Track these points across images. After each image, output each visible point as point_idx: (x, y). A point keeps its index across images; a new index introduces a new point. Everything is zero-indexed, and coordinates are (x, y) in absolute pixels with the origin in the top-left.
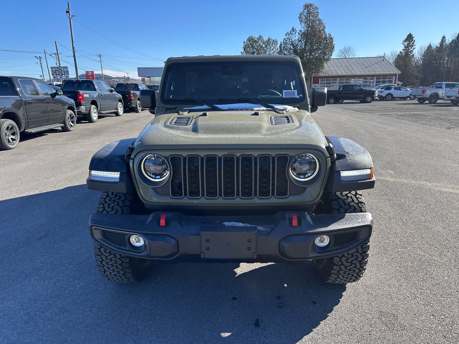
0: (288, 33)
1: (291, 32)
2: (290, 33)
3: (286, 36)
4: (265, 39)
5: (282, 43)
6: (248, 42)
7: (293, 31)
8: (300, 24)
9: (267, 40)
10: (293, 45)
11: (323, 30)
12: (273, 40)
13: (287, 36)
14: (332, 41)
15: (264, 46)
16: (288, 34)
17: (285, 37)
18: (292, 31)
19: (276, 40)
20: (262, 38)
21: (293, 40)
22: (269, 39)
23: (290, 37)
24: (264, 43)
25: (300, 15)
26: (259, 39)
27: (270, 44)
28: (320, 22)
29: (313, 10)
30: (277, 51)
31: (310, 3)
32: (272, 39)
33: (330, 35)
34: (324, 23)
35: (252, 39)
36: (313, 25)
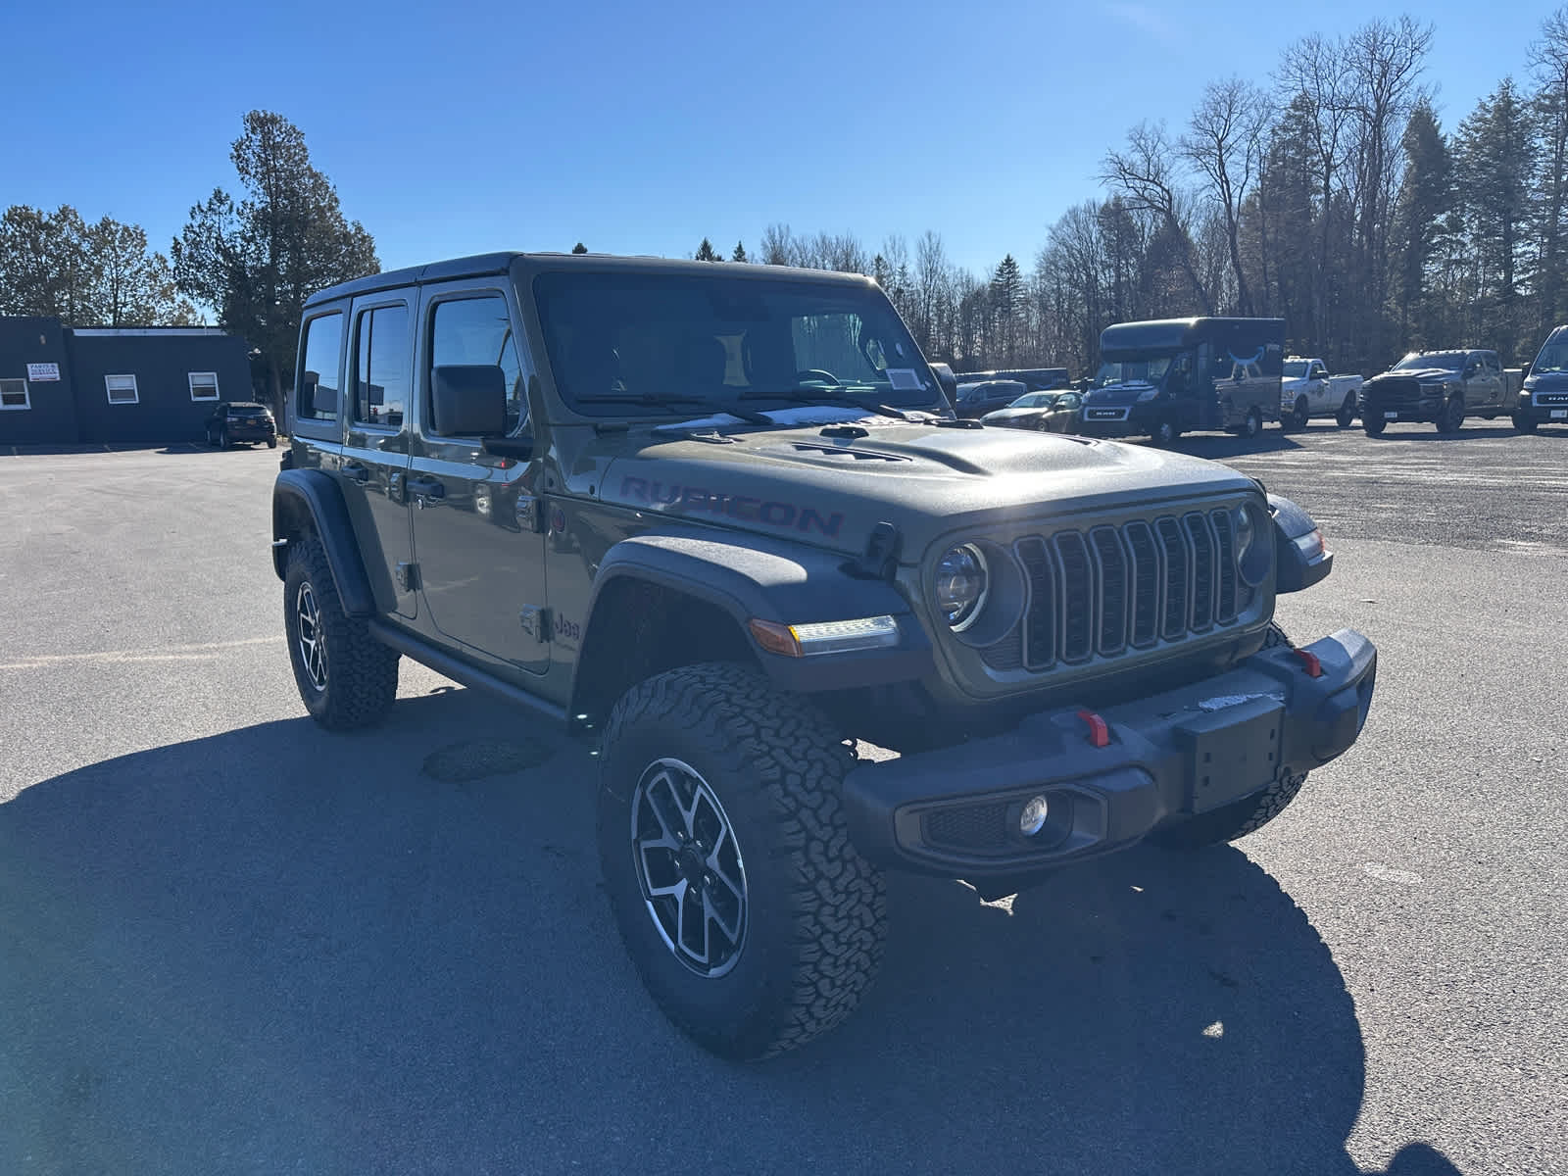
0: (199, 206)
1: (210, 203)
2: (210, 209)
3: (193, 217)
4: (92, 221)
5: (182, 241)
6: (8, 226)
7: (221, 202)
8: (242, 179)
9: (96, 226)
10: (226, 254)
11: (331, 208)
12: (126, 229)
13: (199, 218)
14: (372, 250)
15: (85, 247)
16: (202, 211)
17: (189, 221)
18: (215, 202)
19: (137, 228)
20: (76, 217)
21: (225, 236)
22: (105, 224)
23: (212, 222)
24: (84, 236)
25: (236, 150)
26: (64, 221)
27: (114, 242)
28: (319, 184)
29: (284, 139)
30: (147, 269)
31: (269, 113)
32: (118, 225)
33: (359, 229)
34: (331, 185)
35: (29, 217)
36: (293, 190)
